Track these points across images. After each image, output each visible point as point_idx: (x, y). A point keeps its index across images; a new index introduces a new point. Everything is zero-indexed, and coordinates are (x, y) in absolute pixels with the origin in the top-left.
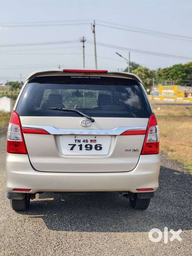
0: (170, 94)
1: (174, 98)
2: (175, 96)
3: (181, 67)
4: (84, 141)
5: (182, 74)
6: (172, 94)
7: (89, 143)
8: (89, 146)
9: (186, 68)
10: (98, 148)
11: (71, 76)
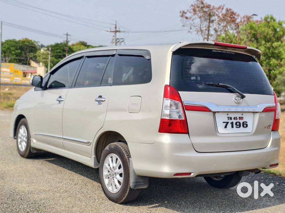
0: (5, 73)
1: (9, 78)
2: (12, 76)
3: (14, 43)
4: (234, 119)
5: (17, 51)
6: (8, 73)
7: (238, 120)
8: (238, 124)
9: (20, 44)
10: (245, 126)
11: (212, 50)
